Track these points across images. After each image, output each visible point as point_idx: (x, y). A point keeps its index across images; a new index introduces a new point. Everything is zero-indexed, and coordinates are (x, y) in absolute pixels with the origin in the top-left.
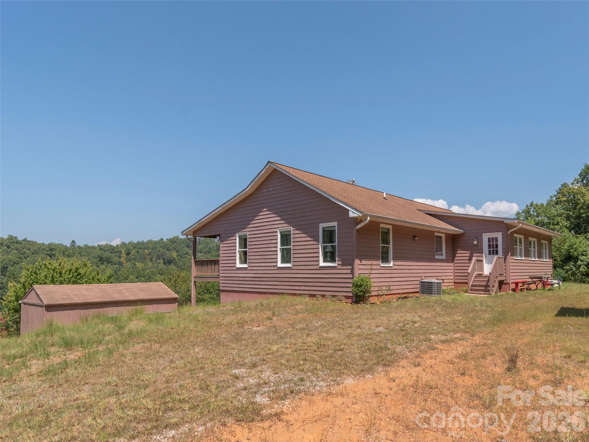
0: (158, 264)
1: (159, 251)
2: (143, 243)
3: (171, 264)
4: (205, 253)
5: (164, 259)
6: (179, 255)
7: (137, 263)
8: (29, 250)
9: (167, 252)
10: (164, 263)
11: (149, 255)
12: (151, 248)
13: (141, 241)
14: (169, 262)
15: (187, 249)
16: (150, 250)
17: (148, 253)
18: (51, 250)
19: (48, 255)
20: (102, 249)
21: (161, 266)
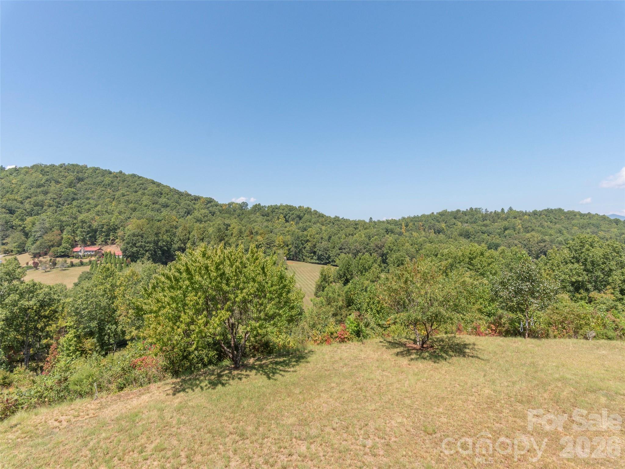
0: (430, 233)
1: (431, 223)
2: (418, 217)
3: (441, 233)
4: (472, 223)
5: (434, 229)
6: (447, 226)
7: (413, 233)
8: (344, 225)
9: (437, 223)
10: (435, 233)
11: (423, 226)
12: (424, 220)
13: (416, 215)
14: (439, 232)
15: (454, 220)
16: (423, 223)
17: (422, 225)
18: (356, 224)
19: (354, 228)
20: (389, 223)
21: (433, 235)
